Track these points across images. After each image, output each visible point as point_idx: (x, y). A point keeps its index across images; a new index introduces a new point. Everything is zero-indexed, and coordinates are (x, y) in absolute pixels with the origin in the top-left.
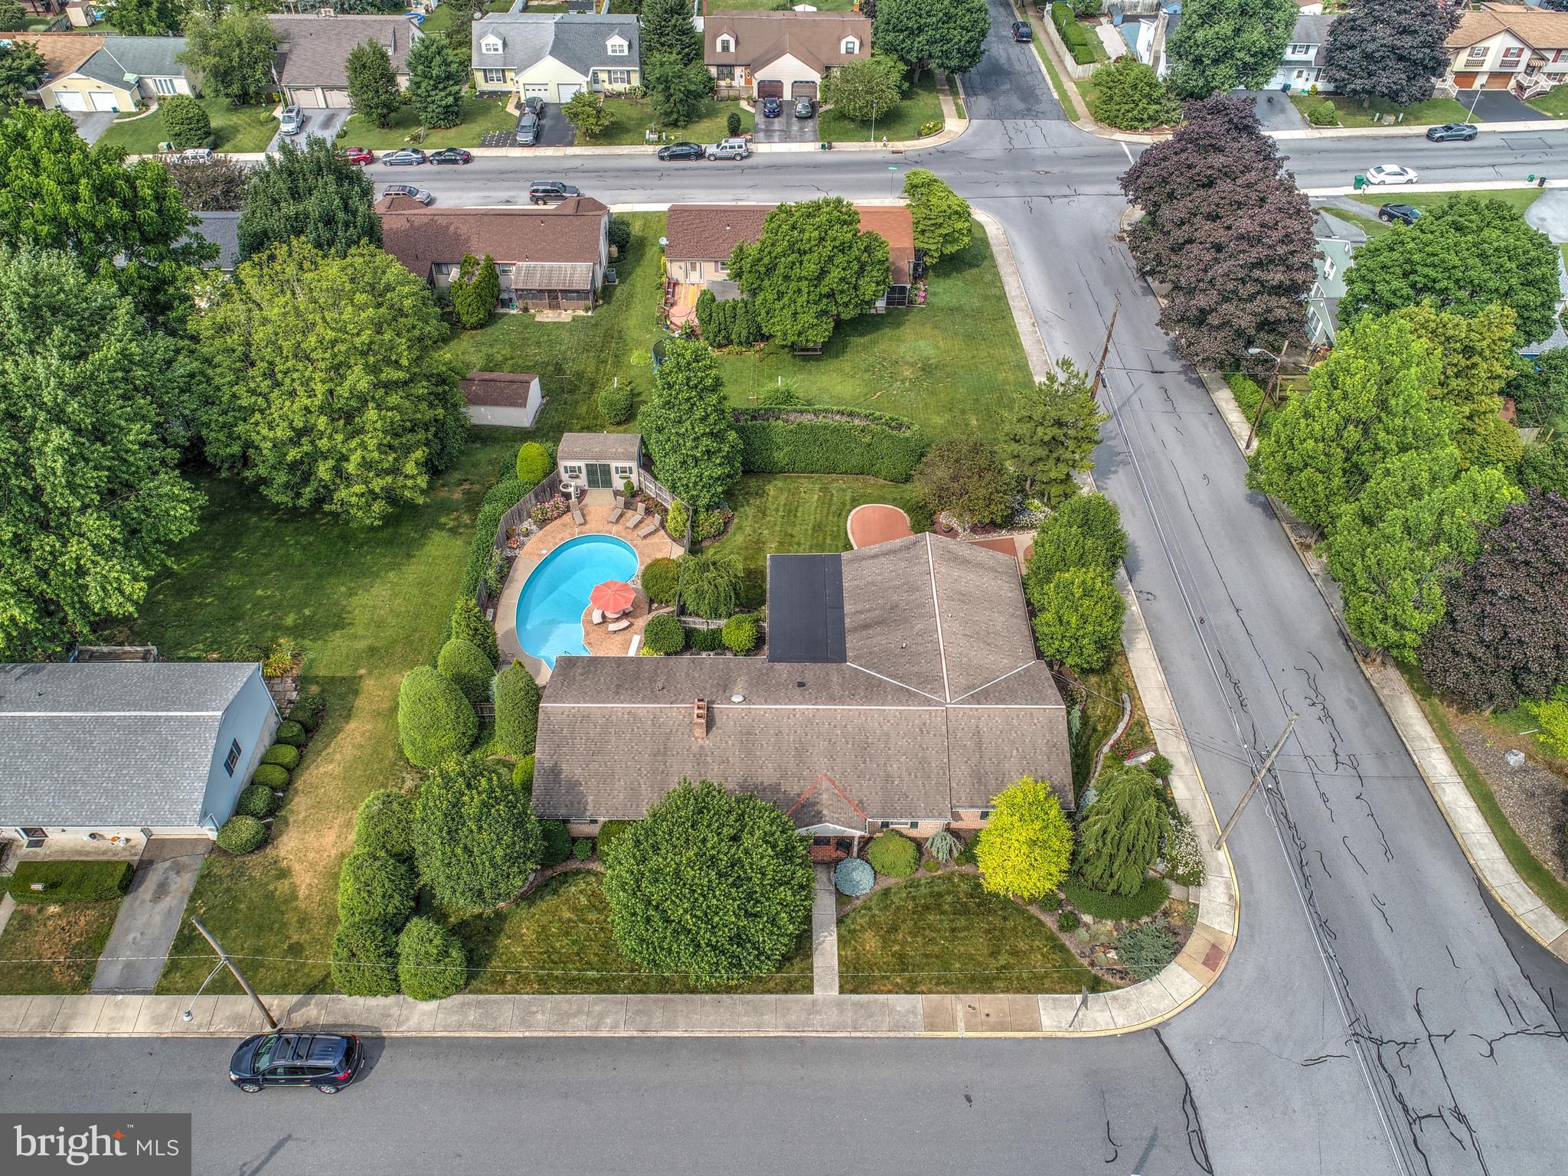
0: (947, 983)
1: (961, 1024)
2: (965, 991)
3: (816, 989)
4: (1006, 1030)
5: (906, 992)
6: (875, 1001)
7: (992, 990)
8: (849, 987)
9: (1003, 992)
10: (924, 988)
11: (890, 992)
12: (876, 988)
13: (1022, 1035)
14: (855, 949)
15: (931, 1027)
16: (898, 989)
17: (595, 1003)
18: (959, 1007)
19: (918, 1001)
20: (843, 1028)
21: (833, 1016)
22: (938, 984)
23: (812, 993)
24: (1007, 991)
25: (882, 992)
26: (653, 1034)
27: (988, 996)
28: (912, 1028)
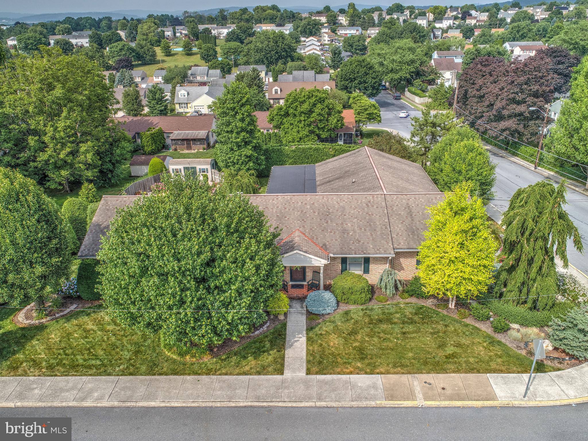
0: (402, 366)
1: (421, 396)
2: (419, 371)
3: (286, 372)
4: (463, 400)
5: (366, 373)
6: (339, 380)
7: (445, 371)
8: (315, 369)
9: (454, 372)
10: (382, 370)
11: (351, 373)
12: (339, 370)
13: (479, 404)
14: (321, 345)
15: (392, 397)
16: (359, 371)
17: (89, 382)
18: (416, 383)
19: (378, 380)
20: (309, 398)
21: (300, 390)
22: (395, 366)
23: (282, 374)
24: (457, 371)
25: (344, 373)
26: (133, 404)
27: (441, 375)
28: (374, 398)
